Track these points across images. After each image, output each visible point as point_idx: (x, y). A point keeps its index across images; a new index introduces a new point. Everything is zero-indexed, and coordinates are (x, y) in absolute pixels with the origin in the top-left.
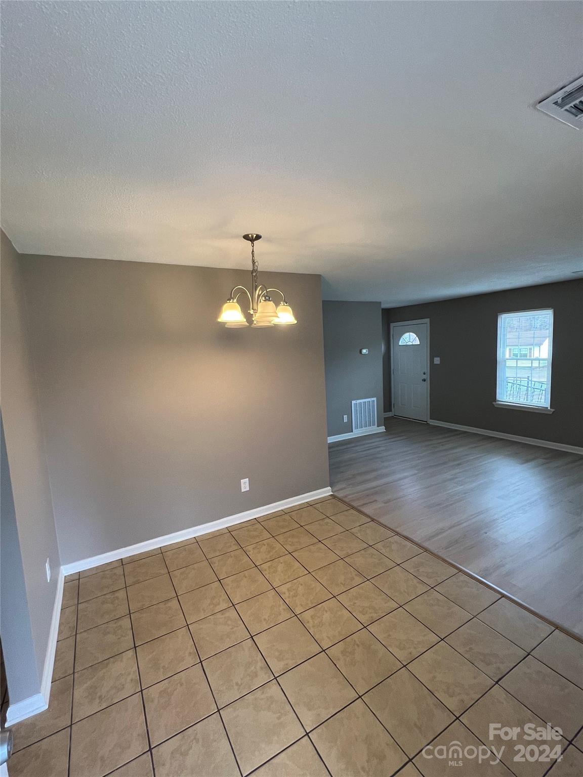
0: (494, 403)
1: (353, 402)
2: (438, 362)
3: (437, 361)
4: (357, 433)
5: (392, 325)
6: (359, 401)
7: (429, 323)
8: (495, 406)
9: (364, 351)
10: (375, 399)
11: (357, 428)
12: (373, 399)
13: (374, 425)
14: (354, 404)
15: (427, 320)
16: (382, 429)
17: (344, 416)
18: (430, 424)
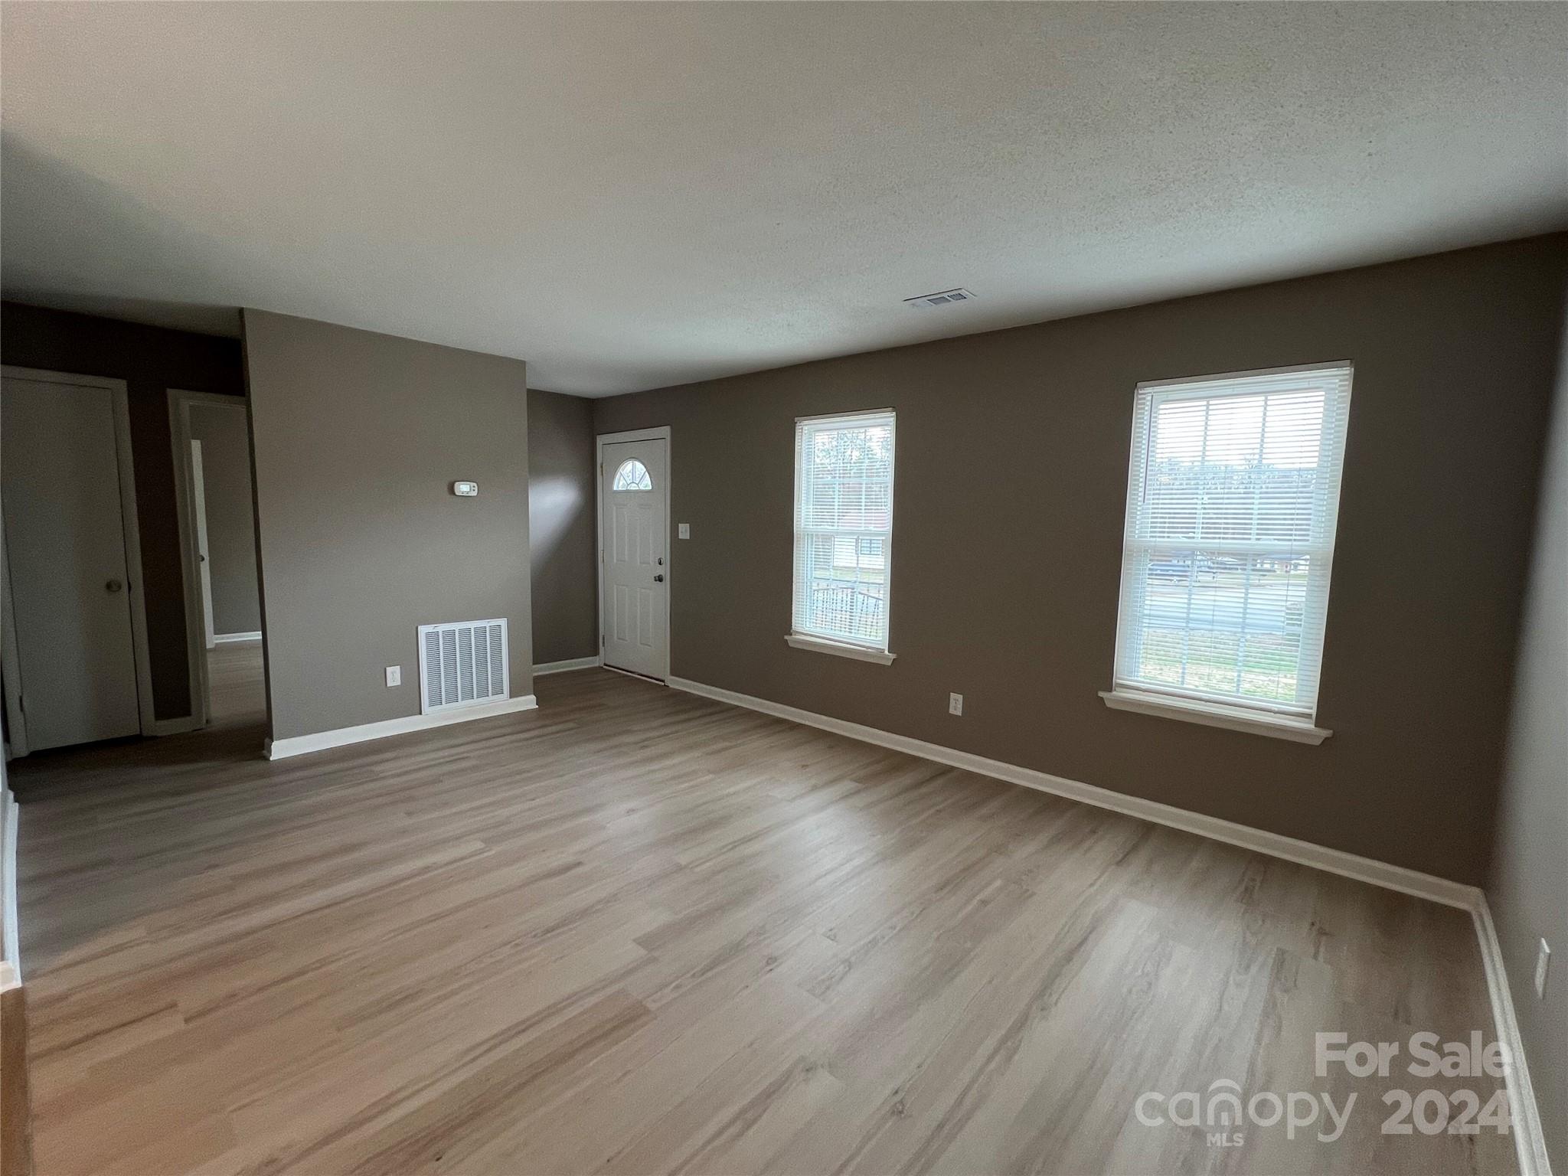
0: (786, 637)
1: (423, 630)
2: (686, 536)
3: (684, 531)
4: (432, 717)
5: (601, 440)
6: (442, 628)
7: (669, 438)
8: (791, 645)
9: (463, 488)
10: (503, 622)
11: (436, 701)
12: (494, 622)
13: (498, 691)
14: (427, 634)
15: (665, 431)
16: (528, 702)
17: (389, 670)
18: (671, 686)
